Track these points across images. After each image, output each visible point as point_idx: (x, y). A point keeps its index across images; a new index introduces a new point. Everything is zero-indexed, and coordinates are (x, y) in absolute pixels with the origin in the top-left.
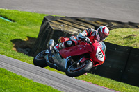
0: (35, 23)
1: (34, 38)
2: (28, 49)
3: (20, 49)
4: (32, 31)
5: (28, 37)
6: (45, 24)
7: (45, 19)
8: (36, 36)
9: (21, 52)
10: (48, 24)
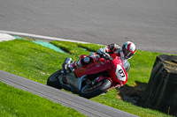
0: (145, 64)
1: (144, 84)
2: (137, 98)
3: (126, 98)
4: (142, 74)
5: (136, 82)
6: (158, 66)
7: (158, 59)
8: (147, 81)
9: (128, 101)
10: (162, 65)
